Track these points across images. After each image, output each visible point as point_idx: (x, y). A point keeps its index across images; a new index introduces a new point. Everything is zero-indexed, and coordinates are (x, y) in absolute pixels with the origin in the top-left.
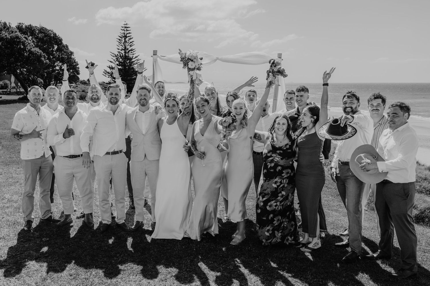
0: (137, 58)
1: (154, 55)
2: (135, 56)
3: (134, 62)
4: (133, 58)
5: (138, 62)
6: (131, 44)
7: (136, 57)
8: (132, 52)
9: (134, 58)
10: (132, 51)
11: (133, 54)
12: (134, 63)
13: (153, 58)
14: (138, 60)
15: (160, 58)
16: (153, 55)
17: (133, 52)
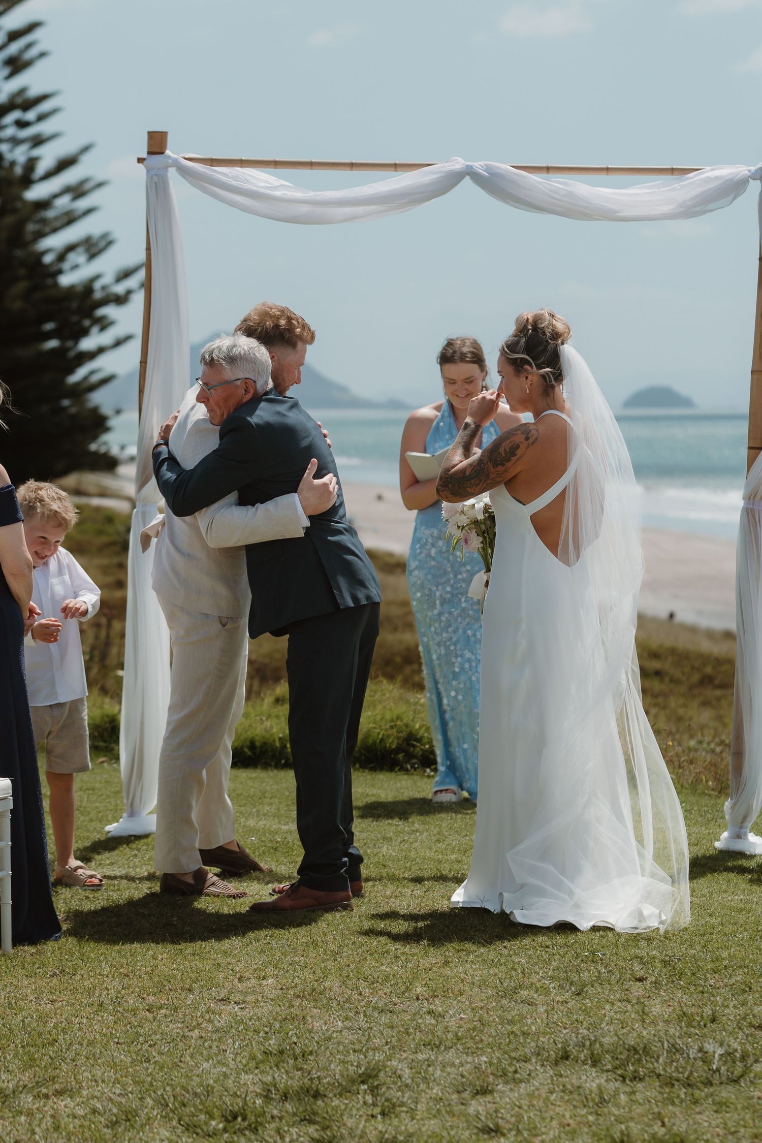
0: (70, 177)
1: (150, 153)
2: (48, 156)
3: (44, 204)
4: (41, 168)
5: (82, 204)
6: (14, 48)
7: (64, 164)
8: (22, 124)
9: (48, 175)
10: (31, 115)
11: (38, 141)
12: (50, 214)
13: (148, 171)
14: (78, 191)
15: (183, 171)
16: (144, 155)
17: (41, 118)
